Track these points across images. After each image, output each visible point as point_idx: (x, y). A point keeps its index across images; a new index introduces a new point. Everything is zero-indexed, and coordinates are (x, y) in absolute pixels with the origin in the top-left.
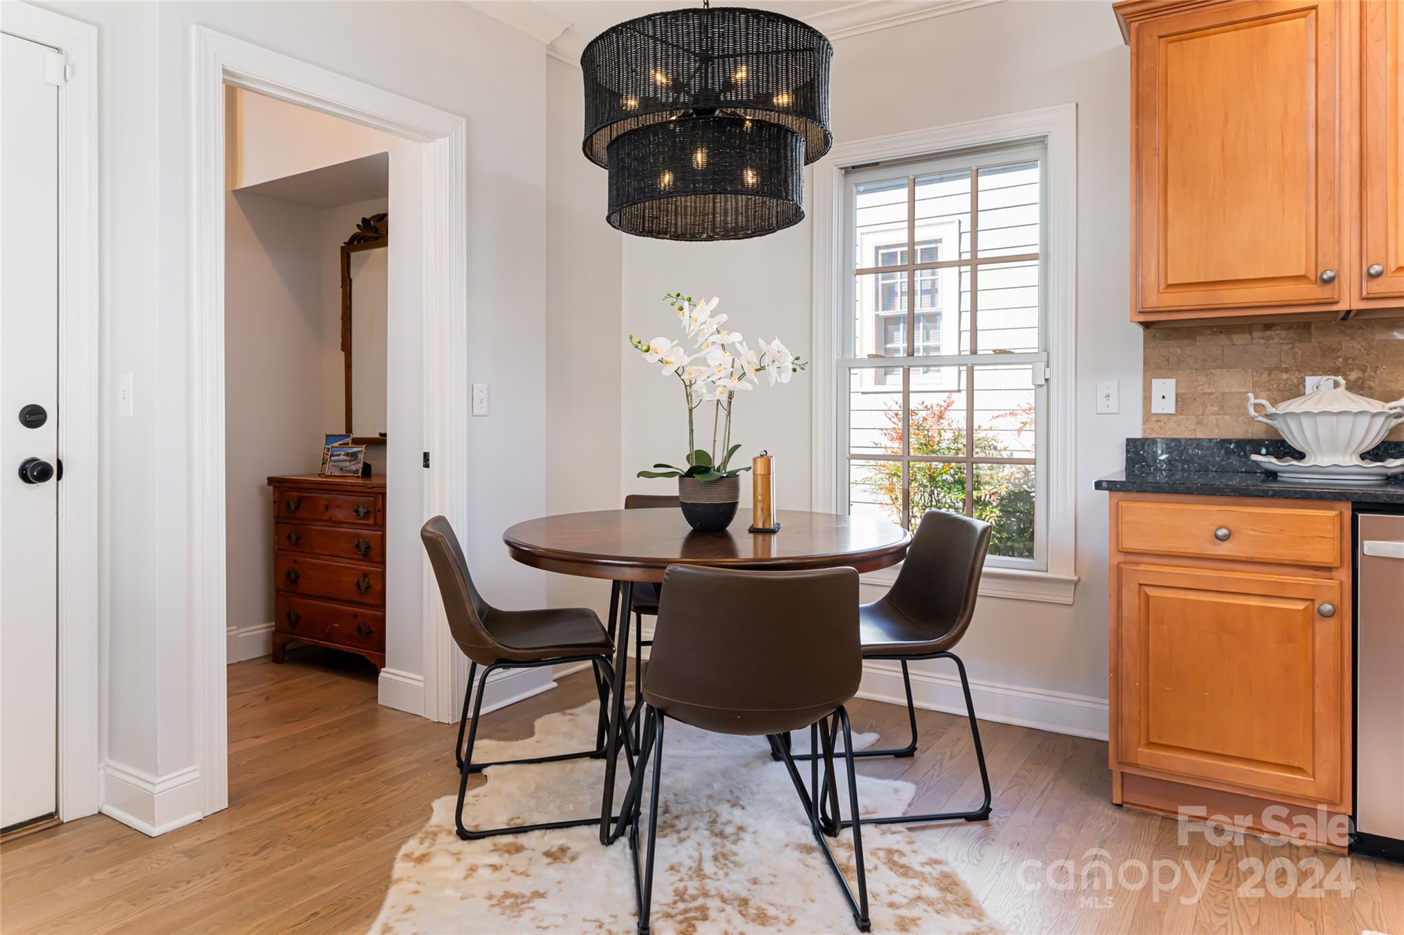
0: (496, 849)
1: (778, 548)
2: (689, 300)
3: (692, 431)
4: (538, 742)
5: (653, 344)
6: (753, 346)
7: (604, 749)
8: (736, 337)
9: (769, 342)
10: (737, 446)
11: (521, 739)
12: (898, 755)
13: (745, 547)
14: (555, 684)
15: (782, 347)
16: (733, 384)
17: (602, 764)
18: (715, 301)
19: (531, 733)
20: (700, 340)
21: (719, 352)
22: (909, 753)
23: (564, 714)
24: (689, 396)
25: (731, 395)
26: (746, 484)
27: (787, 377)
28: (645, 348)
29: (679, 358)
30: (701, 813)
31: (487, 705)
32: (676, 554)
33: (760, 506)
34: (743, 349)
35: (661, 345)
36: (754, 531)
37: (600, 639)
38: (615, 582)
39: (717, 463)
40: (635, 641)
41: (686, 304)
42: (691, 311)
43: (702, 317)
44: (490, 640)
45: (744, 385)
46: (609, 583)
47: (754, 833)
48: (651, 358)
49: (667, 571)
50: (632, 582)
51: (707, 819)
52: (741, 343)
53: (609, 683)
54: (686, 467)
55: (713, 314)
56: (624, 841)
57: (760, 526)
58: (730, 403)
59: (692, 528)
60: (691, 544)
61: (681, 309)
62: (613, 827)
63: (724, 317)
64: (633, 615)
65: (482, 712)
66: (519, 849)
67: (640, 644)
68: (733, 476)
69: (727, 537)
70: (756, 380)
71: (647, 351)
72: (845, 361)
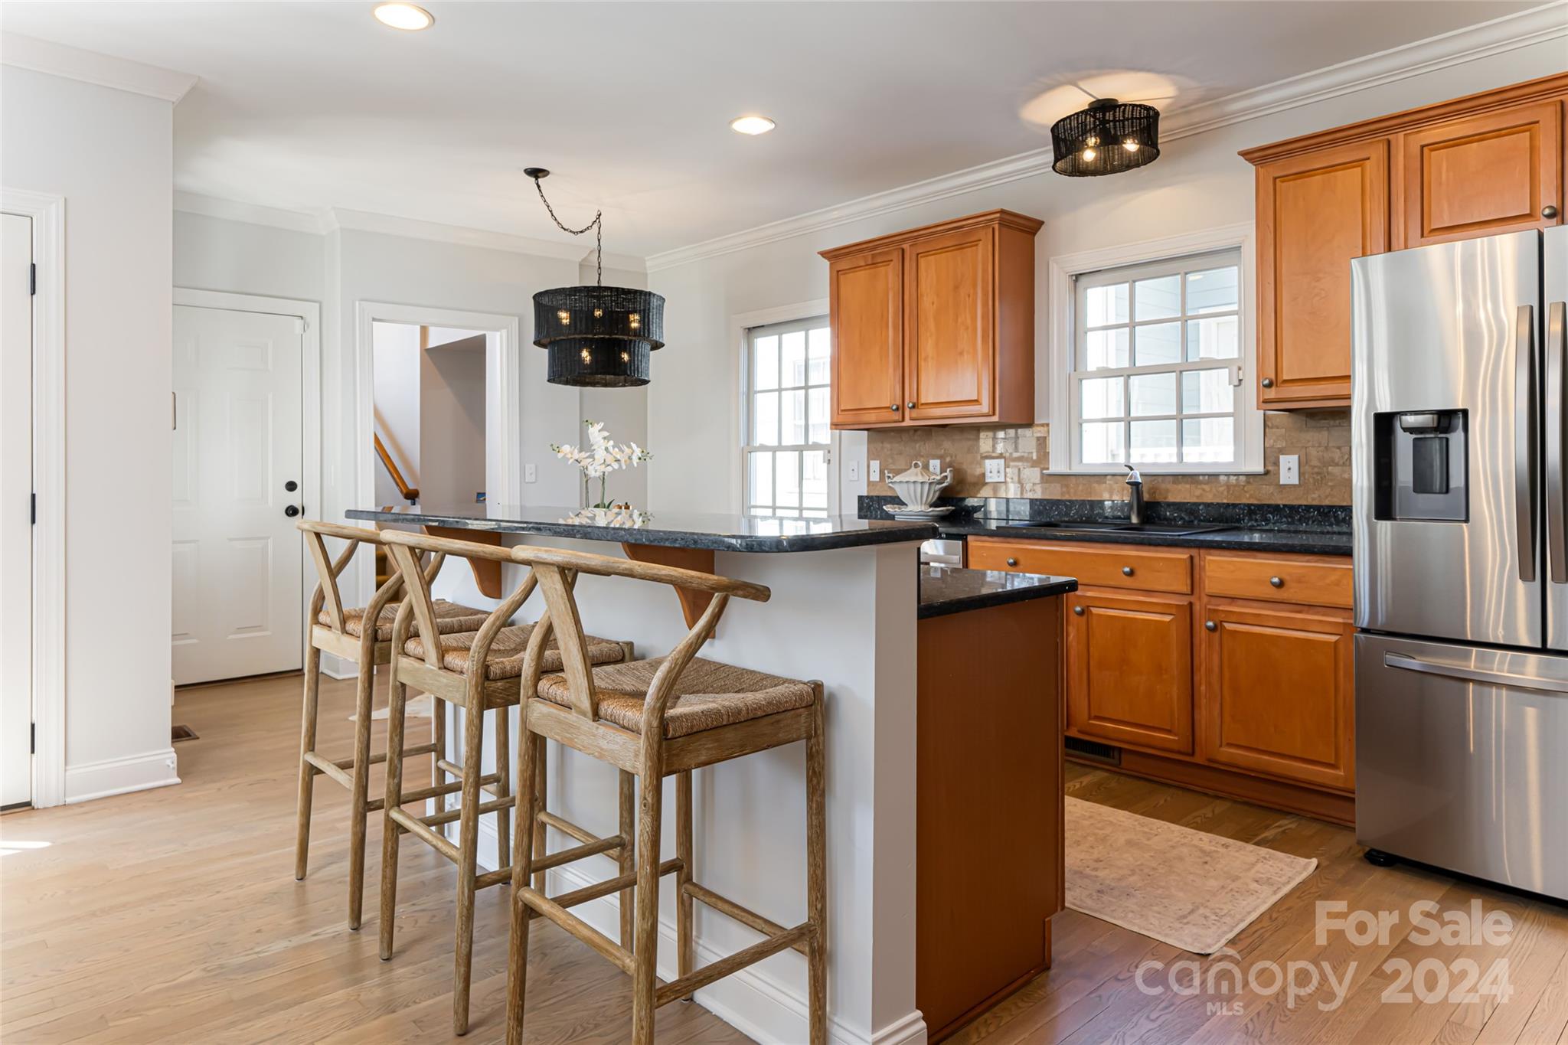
2: (591, 424)
8: (611, 443)
15: (635, 448)
16: (605, 469)
20: (595, 444)
43: (595, 432)
48: (559, 455)
71: (559, 452)
72: (750, 448)
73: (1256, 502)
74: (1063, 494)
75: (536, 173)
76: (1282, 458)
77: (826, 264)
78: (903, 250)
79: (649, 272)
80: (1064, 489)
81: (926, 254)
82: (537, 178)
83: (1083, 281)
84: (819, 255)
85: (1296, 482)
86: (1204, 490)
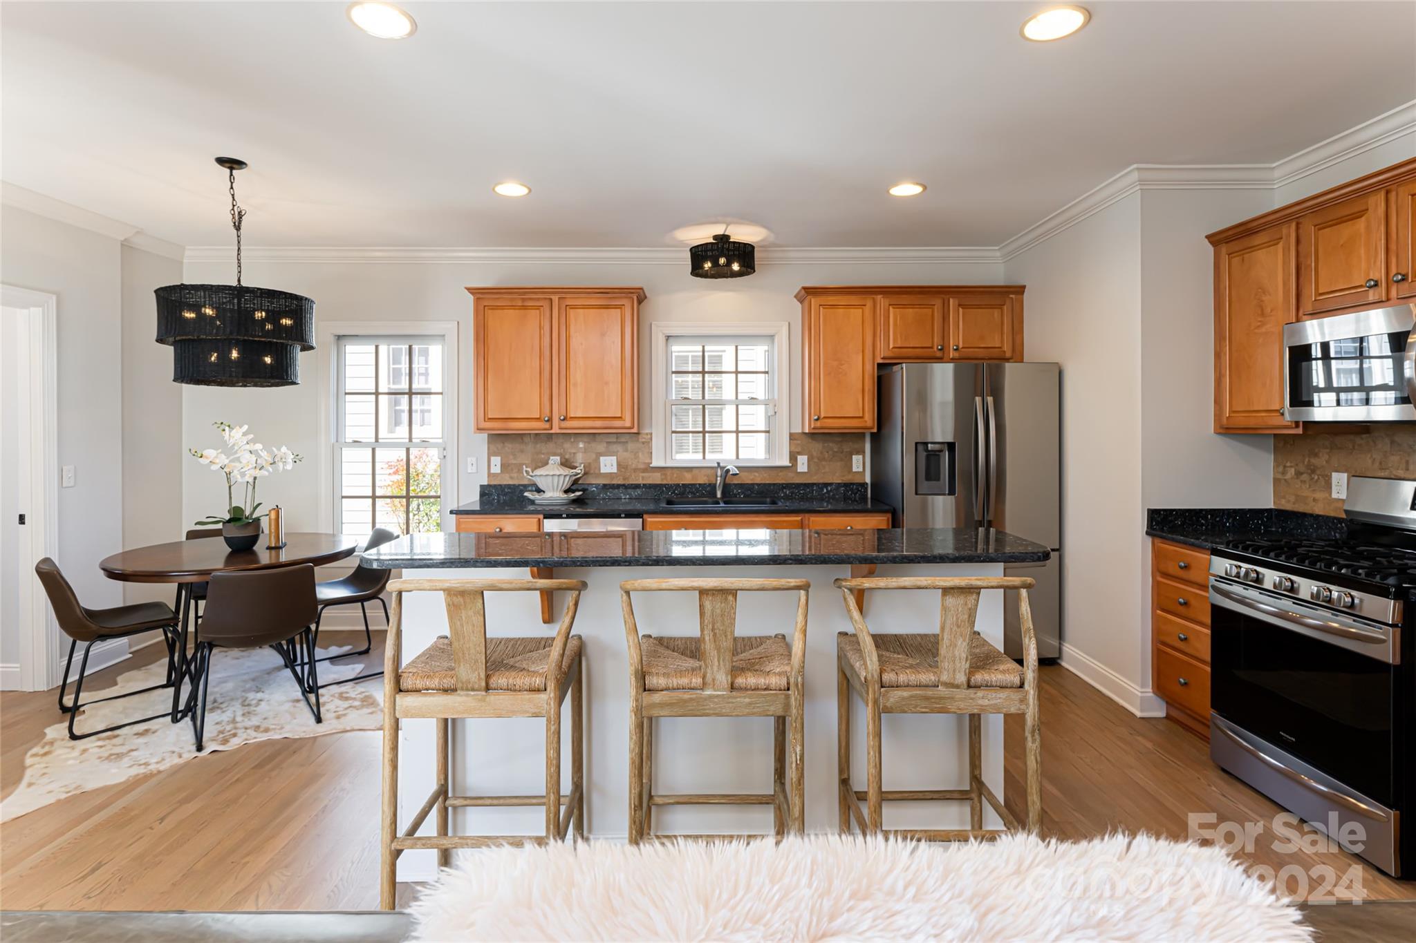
0: (99, 739)
1: (284, 557)
2: (229, 426)
3: (230, 498)
4: (122, 687)
5: (205, 453)
6: (270, 452)
7: (172, 682)
8: (259, 446)
9: (279, 449)
10: (260, 504)
11: (108, 688)
12: (360, 653)
13: (265, 558)
14: (131, 655)
15: (286, 451)
16: (258, 473)
17: (171, 690)
18: (246, 427)
19: (115, 684)
20: (236, 448)
21: (248, 455)
22: (367, 652)
23: (140, 670)
24: (228, 479)
25: (255, 478)
26: (264, 523)
27: (289, 467)
28: (199, 456)
29: (223, 460)
30: (237, 699)
31: (90, 668)
32: (220, 565)
33: (273, 535)
34: (264, 454)
35: (210, 453)
36: (269, 548)
37: (171, 616)
38: (179, 584)
39: (247, 513)
40: (194, 616)
41: (227, 428)
42: (230, 432)
43: (236, 435)
44: (93, 626)
45: (264, 472)
46: (176, 585)
47: (268, 701)
48: (203, 461)
49: (212, 575)
50: (192, 583)
51: (240, 701)
52: (261, 450)
53: (176, 639)
54: (227, 517)
55: (244, 434)
56: (188, 720)
57: (273, 545)
58: (254, 482)
59: (231, 550)
60: (230, 559)
61: (224, 430)
62: (179, 715)
63: (251, 436)
64: (192, 602)
65: (85, 674)
66: (117, 736)
67: (197, 617)
68: (258, 520)
69: (254, 554)
70: (271, 470)
71: (201, 457)
72: (338, 444)
73: (785, 482)
74: (662, 480)
75: (232, 164)
76: (799, 457)
77: (471, 298)
78: (551, 300)
79: (185, 261)
80: (663, 477)
81: (574, 307)
82: (231, 169)
83: (671, 340)
84: (466, 290)
85: (806, 470)
86: (755, 476)
